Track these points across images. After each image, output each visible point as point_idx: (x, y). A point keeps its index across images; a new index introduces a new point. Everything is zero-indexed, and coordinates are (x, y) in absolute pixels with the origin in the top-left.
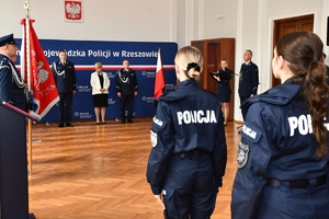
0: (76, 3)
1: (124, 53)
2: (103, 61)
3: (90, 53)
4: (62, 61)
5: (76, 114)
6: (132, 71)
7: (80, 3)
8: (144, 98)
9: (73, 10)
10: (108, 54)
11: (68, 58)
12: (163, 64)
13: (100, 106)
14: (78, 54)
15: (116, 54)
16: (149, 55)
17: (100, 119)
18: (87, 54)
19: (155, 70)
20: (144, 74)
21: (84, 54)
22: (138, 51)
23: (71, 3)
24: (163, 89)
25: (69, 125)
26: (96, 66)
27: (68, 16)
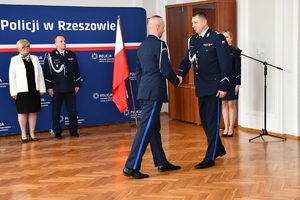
1: (61, 25)
2: (28, 36)
3: (4, 24)
8: (96, 96)
10: (36, 26)
12: (125, 41)
13: (27, 112)
15: (49, 26)
16: (101, 27)
17: (28, 133)
19: (112, 51)
20: (94, 56)
22: (87, 21)
24: (127, 81)
26: (19, 45)
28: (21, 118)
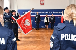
0: (43, 1)
2: (48, 14)
3: (45, 12)
4: (37, 14)
5: (41, 27)
6: (54, 16)
7: (44, 1)
9: (42, 3)
10: (49, 12)
11: (39, 14)
13: (47, 25)
14: (42, 13)
16: (60, 12)
18: (44, 12)
19: (61, 16)
20: (58, 17)
21: (43, 13)
22: (57, 12)
23: (42, 1)
25: (38, 29)
27: (41, 4)
28: (46, 26)
